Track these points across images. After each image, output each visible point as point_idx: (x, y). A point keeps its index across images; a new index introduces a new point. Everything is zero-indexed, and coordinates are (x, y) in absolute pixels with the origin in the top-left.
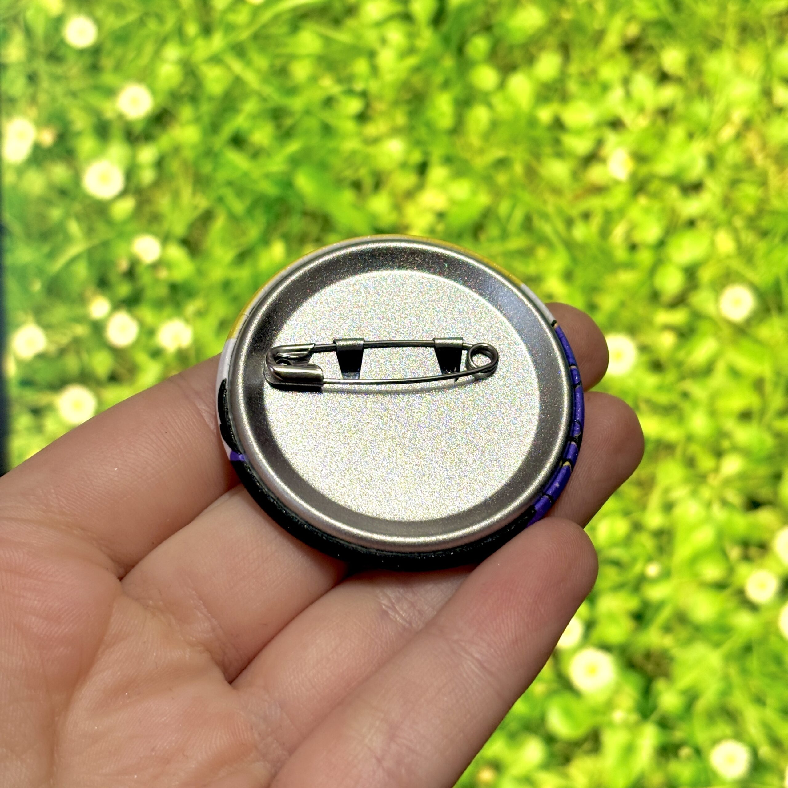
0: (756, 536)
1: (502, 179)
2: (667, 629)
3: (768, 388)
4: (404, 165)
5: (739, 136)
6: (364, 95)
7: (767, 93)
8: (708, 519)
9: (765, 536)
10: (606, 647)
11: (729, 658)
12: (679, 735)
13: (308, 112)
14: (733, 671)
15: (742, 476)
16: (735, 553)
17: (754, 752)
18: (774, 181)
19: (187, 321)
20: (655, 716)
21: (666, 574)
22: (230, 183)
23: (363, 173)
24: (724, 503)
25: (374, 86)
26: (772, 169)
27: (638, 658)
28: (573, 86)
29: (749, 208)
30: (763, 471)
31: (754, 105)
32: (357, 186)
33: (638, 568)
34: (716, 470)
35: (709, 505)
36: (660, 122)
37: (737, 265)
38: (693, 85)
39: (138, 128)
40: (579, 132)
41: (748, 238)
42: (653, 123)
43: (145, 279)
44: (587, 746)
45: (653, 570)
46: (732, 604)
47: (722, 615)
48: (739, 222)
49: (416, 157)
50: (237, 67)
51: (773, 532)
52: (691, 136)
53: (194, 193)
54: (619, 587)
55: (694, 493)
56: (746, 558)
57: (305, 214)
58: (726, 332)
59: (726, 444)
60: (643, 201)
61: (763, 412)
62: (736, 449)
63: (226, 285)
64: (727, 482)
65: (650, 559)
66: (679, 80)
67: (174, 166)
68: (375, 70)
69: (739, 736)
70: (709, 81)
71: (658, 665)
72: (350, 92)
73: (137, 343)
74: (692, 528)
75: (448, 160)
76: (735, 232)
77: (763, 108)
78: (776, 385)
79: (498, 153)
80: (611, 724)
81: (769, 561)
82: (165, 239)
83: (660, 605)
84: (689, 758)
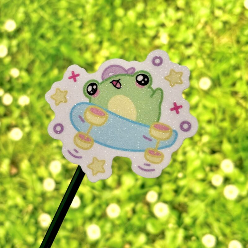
0: (215, 163)
1: (126, 45)
2: (186, 196)
3: (217, 112)
4: (95, 42)
5: (204, 28)
6: (82, 20)
7: (212, 12)
8: (198, 157)
9: (218, 163)
10: (165, 202)
11: (207, 205)
12: (191, 232)
13: (64, 26)
14: (209, 210)
15: (209, 142)
16: (208, 169)
17: (217, 238)
18: (216, 42)
19: (28, 96)
20: (182, 226)
21: (185, 177)
22: (40, 51)
23: (82, 45)
24: (204, 152)
25: (85, 17)
26: (215, 38)
27: (176, 205)
28: (148, 14)
29: (208, 51)
30: (216, 140)
31: (208, 17)
32: (80, 49)
33: (175, 175)
34: (200, 140)
35: (198, 152)
36: (177, 24)
37: (204, 71)
38: (188, 11)
39: (12, 34)
40: (151, 29)
41: (208, 61)
42: (175, 24)
43: (15, 83)
44: (160, 236)
45: (180, 175)
46: (207, 186)
47: (204, 190)
48: (205, 56)
49: (99, 39)
50: (42, 13)
51: (220, 162)
52: (188, 28)
53: (29, 54)
54: (169, 181)
55: (193, 149)
56: (212, 170)
57: (64, 59)
58: (202, 93)
59: (203, 132)
60: (173, 51)
61: (215, 120)
62: (207, 133)
63: (40, 84)
64: (204, 145)
65: (179, 172)
66: (183, 10)
67: (23, 46)
68: (85, 12)
69: (212, 233)
70: (193, 9)
71: (183, 208)
72: (77, 19)
73: (12, 104)
74: (193, 161)
75: (109, 40)
76: (203, 59)
77: (211, 17)
78: (219, 111)
79: (125, 37)
80: (168, 229)
81: (219, 172)
82: (21, 69)
83: (183, 188)
84: (194, 241)
